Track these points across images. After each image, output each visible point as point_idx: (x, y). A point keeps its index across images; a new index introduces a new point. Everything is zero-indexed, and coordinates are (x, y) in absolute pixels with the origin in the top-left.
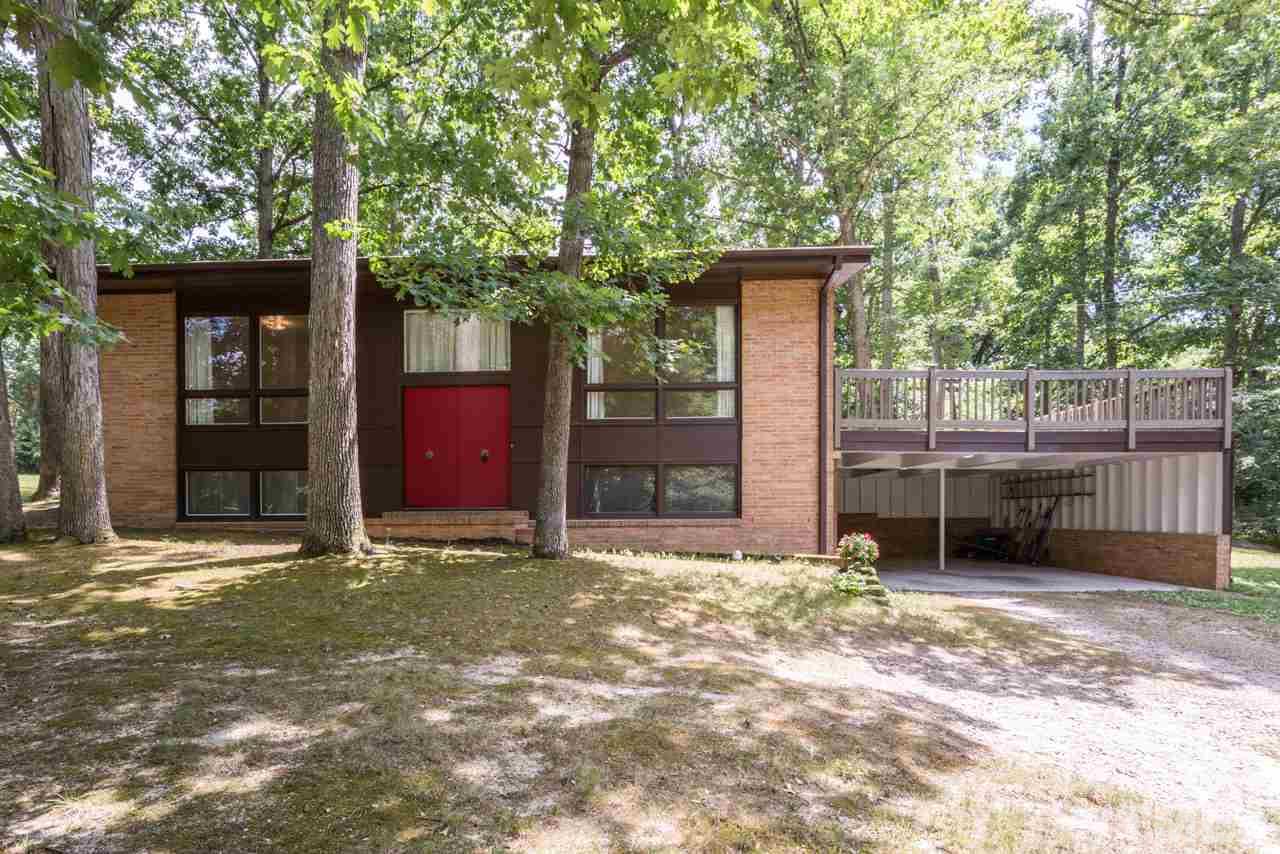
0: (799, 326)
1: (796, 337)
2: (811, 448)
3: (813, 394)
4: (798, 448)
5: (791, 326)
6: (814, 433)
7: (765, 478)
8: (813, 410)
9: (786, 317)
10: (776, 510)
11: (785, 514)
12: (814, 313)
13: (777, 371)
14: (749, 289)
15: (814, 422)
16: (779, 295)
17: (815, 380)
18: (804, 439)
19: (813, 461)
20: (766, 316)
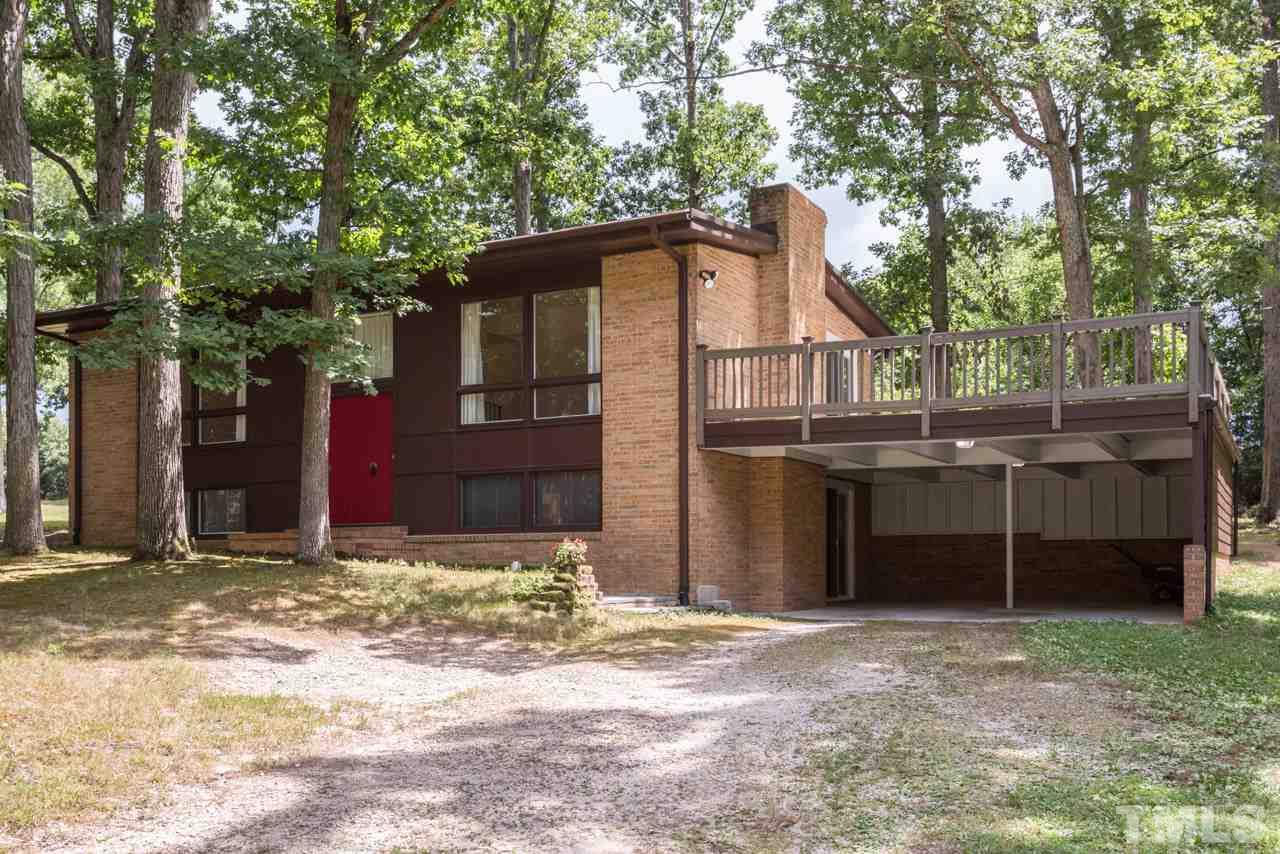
0: (660, 303)
1: (657, 316)
2: (672, 446)
3: (673, 383)
4: (658, 446)
5: (652, 303)
6: (675, 430)
7: (626, 483)
8: (673, 401)
9: (647, 294)
10: (637, 520)
11: (645, 525)
12: (674, 287)
13: (636, 359)
14: (609, 265)
15: (675, 415)
16: (640, 269)
17: (676, 365)
18: (666, 436)
19: (674, 461)
20: (626, 296)
